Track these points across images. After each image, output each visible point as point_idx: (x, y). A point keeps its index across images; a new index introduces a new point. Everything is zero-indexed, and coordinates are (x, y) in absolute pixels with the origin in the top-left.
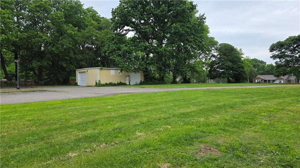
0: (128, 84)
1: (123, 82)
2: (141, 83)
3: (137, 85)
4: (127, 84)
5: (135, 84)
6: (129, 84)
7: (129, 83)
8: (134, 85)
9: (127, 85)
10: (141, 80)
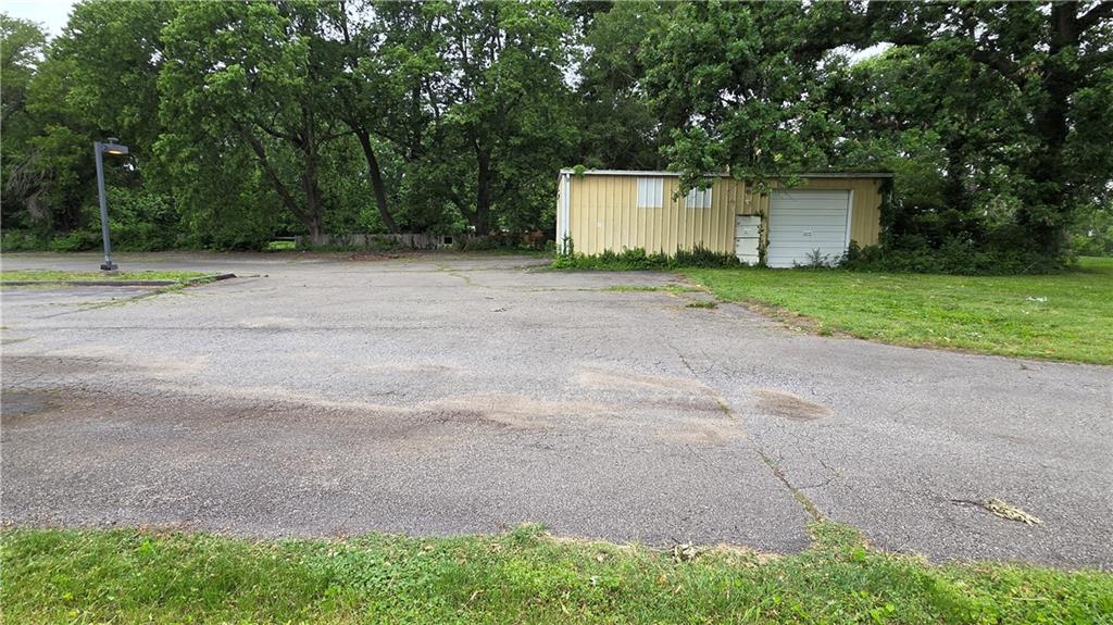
0: (754, 260)
1: (714, 250)
2: (855, 261)
3: (817, 268)
4: (743, 259)
5: (805, 262)
6: (762, 266)
7: (762, 254)
8: (799, 268)
9: (745, 266)
10: (853, 243)
